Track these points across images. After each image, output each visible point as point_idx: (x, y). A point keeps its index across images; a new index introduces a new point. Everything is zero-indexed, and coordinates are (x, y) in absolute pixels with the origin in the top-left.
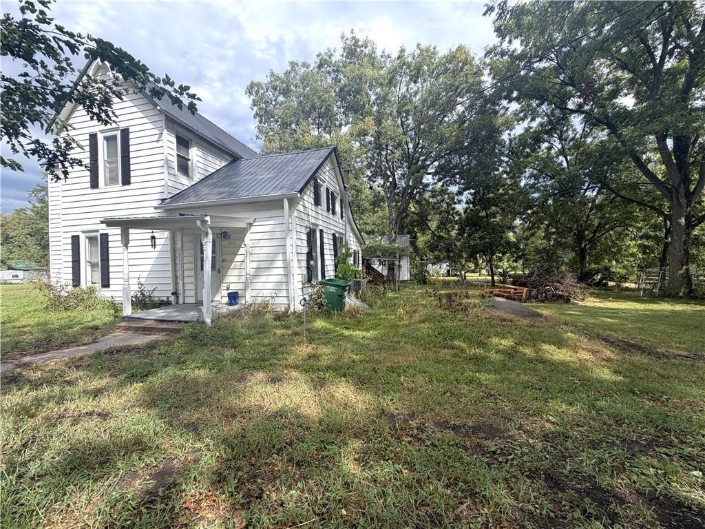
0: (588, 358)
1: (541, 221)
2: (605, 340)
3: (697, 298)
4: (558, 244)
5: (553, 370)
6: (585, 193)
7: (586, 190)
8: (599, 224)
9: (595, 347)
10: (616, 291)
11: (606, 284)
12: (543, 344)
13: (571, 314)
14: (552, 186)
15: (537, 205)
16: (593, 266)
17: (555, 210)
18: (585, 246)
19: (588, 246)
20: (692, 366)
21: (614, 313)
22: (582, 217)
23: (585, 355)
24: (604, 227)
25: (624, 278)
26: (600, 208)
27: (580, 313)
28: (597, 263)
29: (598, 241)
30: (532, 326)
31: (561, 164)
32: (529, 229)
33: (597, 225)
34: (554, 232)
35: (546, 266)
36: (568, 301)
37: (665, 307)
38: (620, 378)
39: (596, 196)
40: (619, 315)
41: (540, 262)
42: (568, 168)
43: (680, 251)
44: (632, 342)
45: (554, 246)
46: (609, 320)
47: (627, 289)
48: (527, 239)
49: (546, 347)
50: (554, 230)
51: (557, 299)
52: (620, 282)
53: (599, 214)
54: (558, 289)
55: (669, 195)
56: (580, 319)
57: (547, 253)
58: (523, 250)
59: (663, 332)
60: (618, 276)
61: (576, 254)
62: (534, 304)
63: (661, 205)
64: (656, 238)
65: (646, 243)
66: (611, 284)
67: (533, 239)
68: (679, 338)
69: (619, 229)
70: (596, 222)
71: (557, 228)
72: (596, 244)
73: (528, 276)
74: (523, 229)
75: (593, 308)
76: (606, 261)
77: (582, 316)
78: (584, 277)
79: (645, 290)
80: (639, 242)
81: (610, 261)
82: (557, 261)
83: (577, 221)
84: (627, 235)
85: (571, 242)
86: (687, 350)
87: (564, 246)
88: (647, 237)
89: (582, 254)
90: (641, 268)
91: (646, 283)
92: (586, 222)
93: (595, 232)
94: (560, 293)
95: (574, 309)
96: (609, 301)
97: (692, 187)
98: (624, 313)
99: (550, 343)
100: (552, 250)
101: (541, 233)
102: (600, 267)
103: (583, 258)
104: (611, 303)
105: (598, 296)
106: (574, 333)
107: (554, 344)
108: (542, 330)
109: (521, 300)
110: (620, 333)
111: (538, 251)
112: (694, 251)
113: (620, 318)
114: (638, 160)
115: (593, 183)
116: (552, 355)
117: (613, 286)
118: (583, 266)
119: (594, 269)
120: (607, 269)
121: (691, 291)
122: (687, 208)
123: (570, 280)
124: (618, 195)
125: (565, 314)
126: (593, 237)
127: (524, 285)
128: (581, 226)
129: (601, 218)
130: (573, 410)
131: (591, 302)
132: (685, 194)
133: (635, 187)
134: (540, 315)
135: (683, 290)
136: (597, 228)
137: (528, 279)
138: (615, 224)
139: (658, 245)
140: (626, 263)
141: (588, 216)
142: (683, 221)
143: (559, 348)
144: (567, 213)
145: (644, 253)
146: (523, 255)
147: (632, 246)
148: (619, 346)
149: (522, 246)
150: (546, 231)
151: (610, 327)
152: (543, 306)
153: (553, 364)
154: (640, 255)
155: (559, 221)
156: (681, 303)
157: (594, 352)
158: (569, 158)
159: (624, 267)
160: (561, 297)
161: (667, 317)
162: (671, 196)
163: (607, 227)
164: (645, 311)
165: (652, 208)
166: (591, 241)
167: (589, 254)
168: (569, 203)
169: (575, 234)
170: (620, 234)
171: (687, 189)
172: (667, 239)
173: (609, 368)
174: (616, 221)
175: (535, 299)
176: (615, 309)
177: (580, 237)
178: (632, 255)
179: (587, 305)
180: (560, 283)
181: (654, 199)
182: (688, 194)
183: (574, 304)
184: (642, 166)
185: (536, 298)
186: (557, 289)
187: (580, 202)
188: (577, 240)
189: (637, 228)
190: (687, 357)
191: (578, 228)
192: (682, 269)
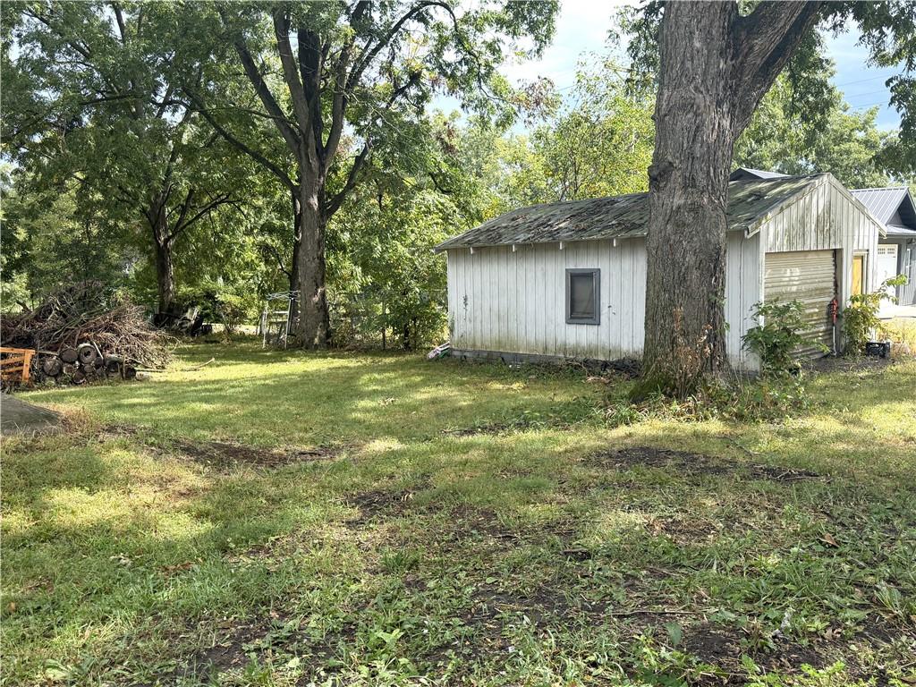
0: (149, 500)
1: (64, 168)
2: (189, 450)
3: (336, 345)
4: (110, 234)
5: (74, 552)
6: (160, 114)
7: (162, 107)
8: (191, 191)
9: (168, 472)
10: (225, 342)
11: (208, 330)
12: (54, 492)
13: (133, 406)
14: (88, 79)
15: (55, 125)
16: (184, 289)
17: (98, 144)
18: (167, 241)
19: (171, 243)
20: (315, 467)
21: (216, 390)
22: (157, 171)
23: (145, 495)
24: (200, 201)
25: (238, 315)
26: (189, 152)
27: (153, 400)
28: (191, 283)
29: (190, 230)
30: (30, 448)
31: (106, 26)
32: (37, 187)
33: (186, 193)
34: (99, 201)
35: (81, 288)
36: (129, 374)
37: (296, 366)
38: (208, 525)
39: (181, 124)
40: (223, 393)
41: (65, 279)
42: (123, 41)
43: (314, 259)
44: (237, 445)
45: (99, 236)
46: (205, 406)
47: (243, 338)
48: (32, 214)
49: (60, 496)
50: (99, 196)
51: (108, 371)
52: (232, 323)
53: (188, 171)
54: (108, 347)
55: (296, 148)
56: (150, 414)
57: (85, 255)
58: (25, 246)
59: (286, 415)
60: (229, 310)
61: (150, 260)
62: (53, 391)
63: (285, 166)
64: (281, 232)
65: (269, 241)
66: (218, 328)
67: (50, 217)
68: (306, 422)
69: (225, 207)
70: (184, 187)
71: (104, 192)
72: (187, 240)
73: (36, 318)
74: (19, 185)
75: (179, 384)
76: (207, 277)
77: (155, 405)
78: (166, 317)
79: (269, 336)
80: (260, 238)
81: (214, 278)
82: (108, 278)
83: (148, 180)
84: (239, 222)
85: (138, 231)
86: (313, 441)
87: (122, 238)
88: (268, 228)
89: (160, 259)
90: (263, 293)
91: (271, 323)
92: (164, 183)
93: (183, 211)
94: (114, 356)
95: (143, 391)
96: (211, 365)
97: (325, 137)
98: (233, 387)
99: (70, 484)
100: (95, 248)
101: (67, 202)
102: (198, 292)
103: (163, 270)
104: (214, 369)
105: (192, 356)
106: (126, 448)
107: (79, 483)
108: (52, 455)
109: (17, 383)
110: (219, 430)
111: (62, 250)
112: (331, 261)
113: (222, 398)
114: (247, 60)
115: (176, 95)
116: (73, 512)
117: (220, 334)
118: (164, 291)
119: (185, 298)
120: (210, 295)
121: (328, 335)
122: (319, 178)
123: (135, 322)
124: (221, 132)
125: (119, 406)
126: (180, 221)
127: (26, 342)
128: (155, 191)
129: (193, 178)
130: (107, 631)
131: (179, 371)
132: (317, 150)
133: (245, 117)
134: (50, 417)
135: (318, 333)
136: (188, 200)
137: (38, 325)
138: (219, 196)
139: (286, 246)
140: (241, 282)
141: (168, 173)
142: (314, 201)
143: (91, 492)
144: (126, 157)
145: (267, 262)
146: (25, 258)
147: (248, 246)
148: (211, 458)
149: (22, 234)
150: (82, 195)
151: (204, 422)
152: (72, 394)
153: (75, 535)
154: (263, 267)
155: (107, 174)
156: (315, 357)
157: (162, 483)
158: (125, 16)
159: (239, 293)
160: (114, 364)
161: (295, 384)
162: (299, 150)
163: (206, 200)
164: (265, 379)
165: (275, 169)
166: (178, 229)
167: (175, 261)
168: (130, 132)
169: (143, 211)
170: (229, 218)
171: (318, 139)
172: (297, 235)
173: (189, 511)
174: (220, 188)
175: (55, 377)
176: (218, 382)
177: (154, 220)
178: (249, 265)
179: (169, 379)
180: (113, 331)
181: (276, 152)
182: (320, 150)
183: (142, 379)
184: (256, 75)
185: (57, 374)
186: (106, 346)
187: (151, 132)
188: (150, 228)
189: (255, 208)
190: (311, 454)
191: (149, 197)
192: (316, 293)
